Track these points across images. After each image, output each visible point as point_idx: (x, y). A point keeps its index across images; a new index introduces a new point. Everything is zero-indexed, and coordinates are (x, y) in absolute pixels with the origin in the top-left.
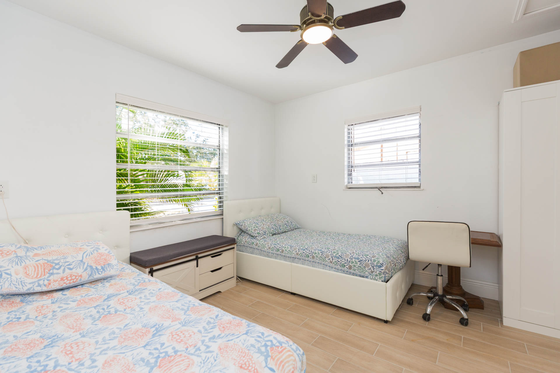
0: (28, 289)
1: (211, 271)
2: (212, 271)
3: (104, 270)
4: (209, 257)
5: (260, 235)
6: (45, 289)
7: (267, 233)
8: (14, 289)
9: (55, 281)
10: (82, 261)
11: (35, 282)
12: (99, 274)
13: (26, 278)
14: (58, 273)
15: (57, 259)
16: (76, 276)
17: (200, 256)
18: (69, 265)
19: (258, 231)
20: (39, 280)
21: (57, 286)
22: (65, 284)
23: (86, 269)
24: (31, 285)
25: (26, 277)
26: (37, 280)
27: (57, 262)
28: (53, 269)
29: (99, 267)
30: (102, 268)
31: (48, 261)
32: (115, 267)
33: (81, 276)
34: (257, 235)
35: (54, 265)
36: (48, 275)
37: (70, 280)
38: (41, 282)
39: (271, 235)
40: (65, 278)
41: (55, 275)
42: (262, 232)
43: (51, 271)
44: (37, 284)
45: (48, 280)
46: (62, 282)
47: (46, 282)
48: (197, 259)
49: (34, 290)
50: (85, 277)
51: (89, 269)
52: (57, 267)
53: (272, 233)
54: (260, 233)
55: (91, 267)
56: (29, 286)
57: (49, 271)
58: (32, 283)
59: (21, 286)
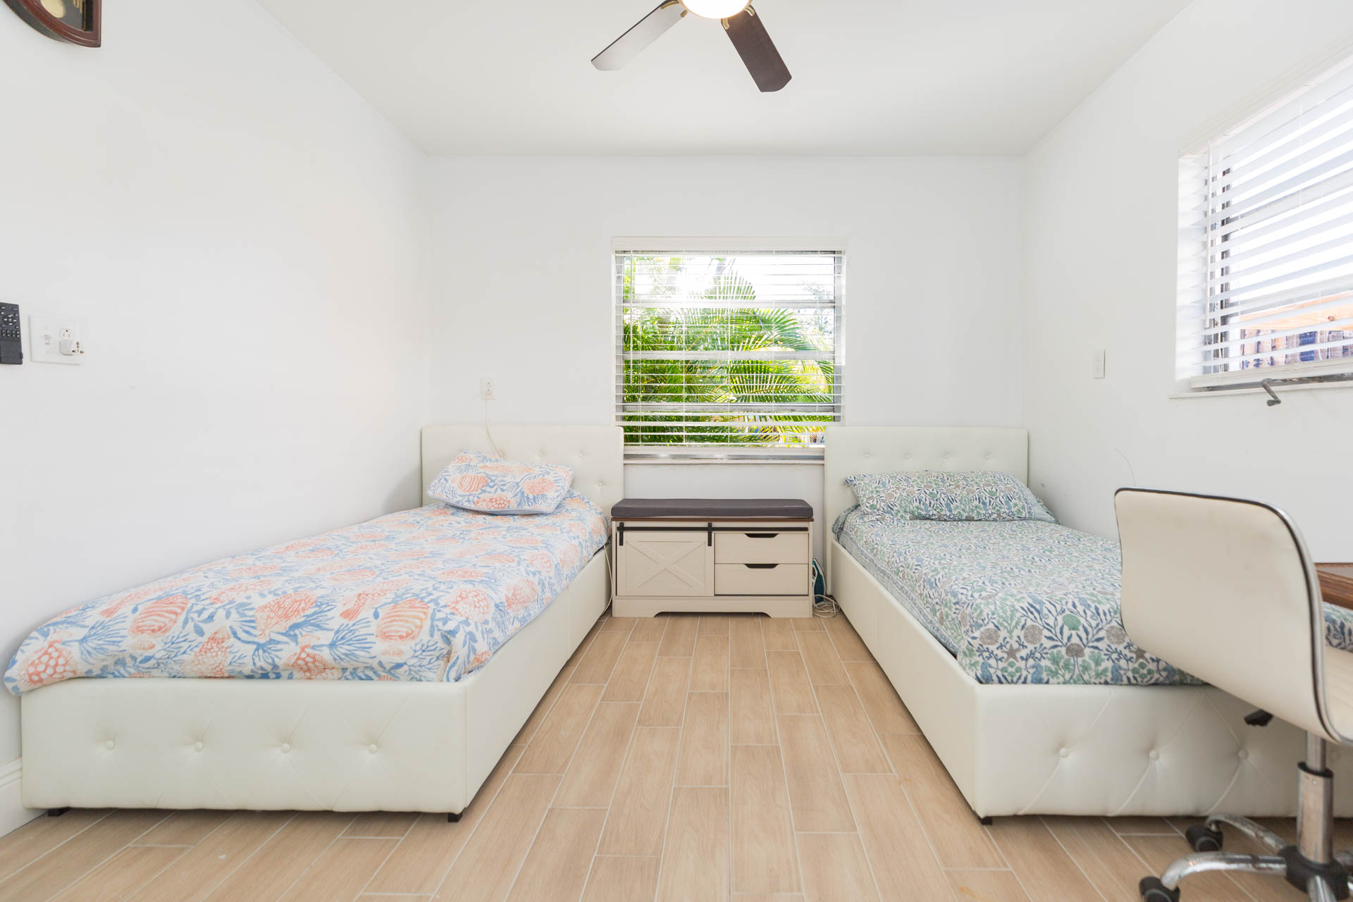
0: (458, 502)
1: (746, 564)
2: (750, 566)
3: (535, 501)
4: (742, 535)
5: (876, 511)
6: (473, 507)
7: (895, 508)
8: (445, 497)
9: (484, 501)
10: (518, 483)
11: (465, 495)
12: (529, 505)
13: (458, 489)
14: (489, 492)
15: (493, 476)
16: (505, 501)
17: (715, 524)
18: (503, 485)
19: (875, 503)
20: (470, 495)
21: (483, 507)
22: (493, 508)
23: (516, 495)
24: (461, 498)
25: (459, 487)
26: (467, 494)
27: (493, 478)
28: (486, 486)
29: (531, 496)
30: (534, 498)
31: (487, 475)
32: (549, 501)
33: (509, 502)
34: (869, 510)
35: (489, 481)
36: (480, 491)
37: (499, 504)
38: (471, 498)
39: (908, 516)
40: (494, 500)
41: (487, 494)
42: (882, 505)
43: (484, 488)
44: (466, 499)
45: (478, 497)
46: (490, 504)
47: (476, 499)
48: (710, 529)
49: (462, 504)
50: (513, 507)
51: (519, 495)
52: (491, 484)
53: (912, 513)
54: (878, 506)
55: (523, 493)
56: (459, 498)
57: (483, 487)
58: (463, 496)
59: (451, 497)
